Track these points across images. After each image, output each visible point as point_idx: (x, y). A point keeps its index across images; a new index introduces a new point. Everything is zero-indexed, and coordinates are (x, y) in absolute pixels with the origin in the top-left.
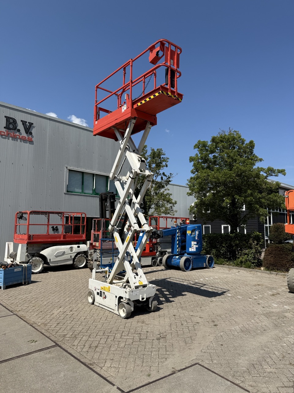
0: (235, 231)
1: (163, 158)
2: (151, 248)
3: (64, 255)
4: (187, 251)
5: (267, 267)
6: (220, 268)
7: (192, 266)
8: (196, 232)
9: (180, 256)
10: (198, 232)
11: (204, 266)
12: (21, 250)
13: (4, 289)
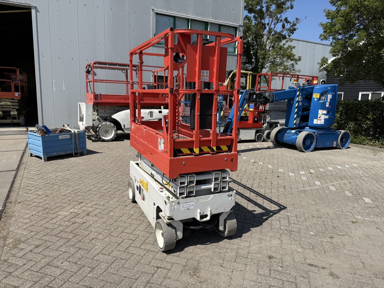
2: (256, 117)
4: (310, 123)
7: (316, 145)
8: (329, 95)
9: (297, 130)
10: (331, 95)
11: (334, 146)
12: (86, 112)
13: (45, 161)
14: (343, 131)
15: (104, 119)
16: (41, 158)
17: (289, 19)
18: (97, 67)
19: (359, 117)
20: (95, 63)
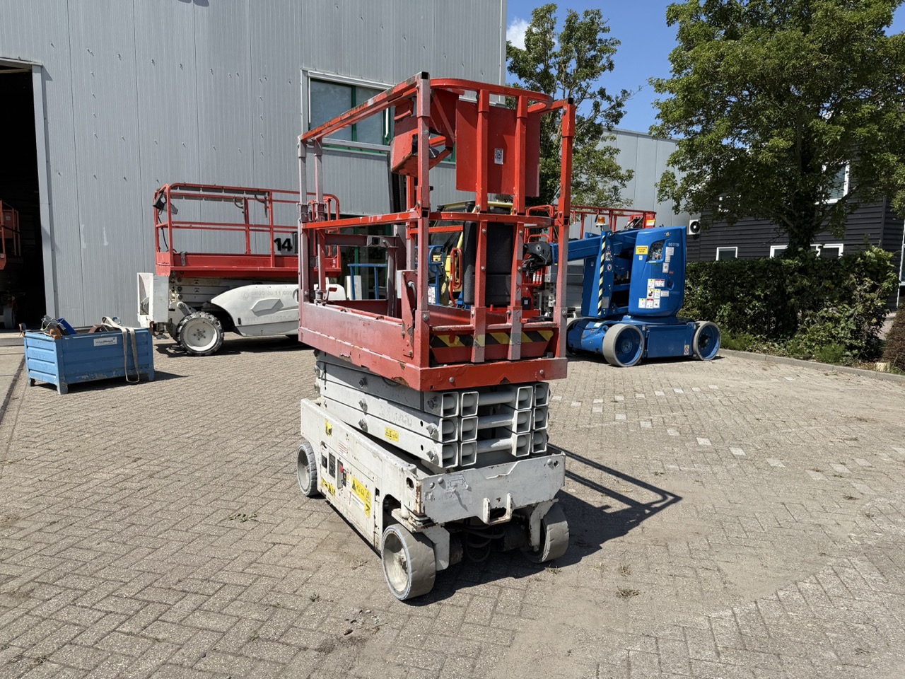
0: (800, 249)
1: (600, 40)
2: (526, 299)
3: (279, 310)
4: (631, 308)
5: (898, 361)
6: (740, 359)
7: (644, 352)
8: (667, 248)
9: (605, 322)
10: (673, 248)
11: (685, 354)
12: (155, 292)
13: (62, 393)
14: (702, 324)
15: (194, 308)
16: (52, 387)
17: (607, 93)
18: (180, 196)
19: (738, 294)
20: (174, 187)
